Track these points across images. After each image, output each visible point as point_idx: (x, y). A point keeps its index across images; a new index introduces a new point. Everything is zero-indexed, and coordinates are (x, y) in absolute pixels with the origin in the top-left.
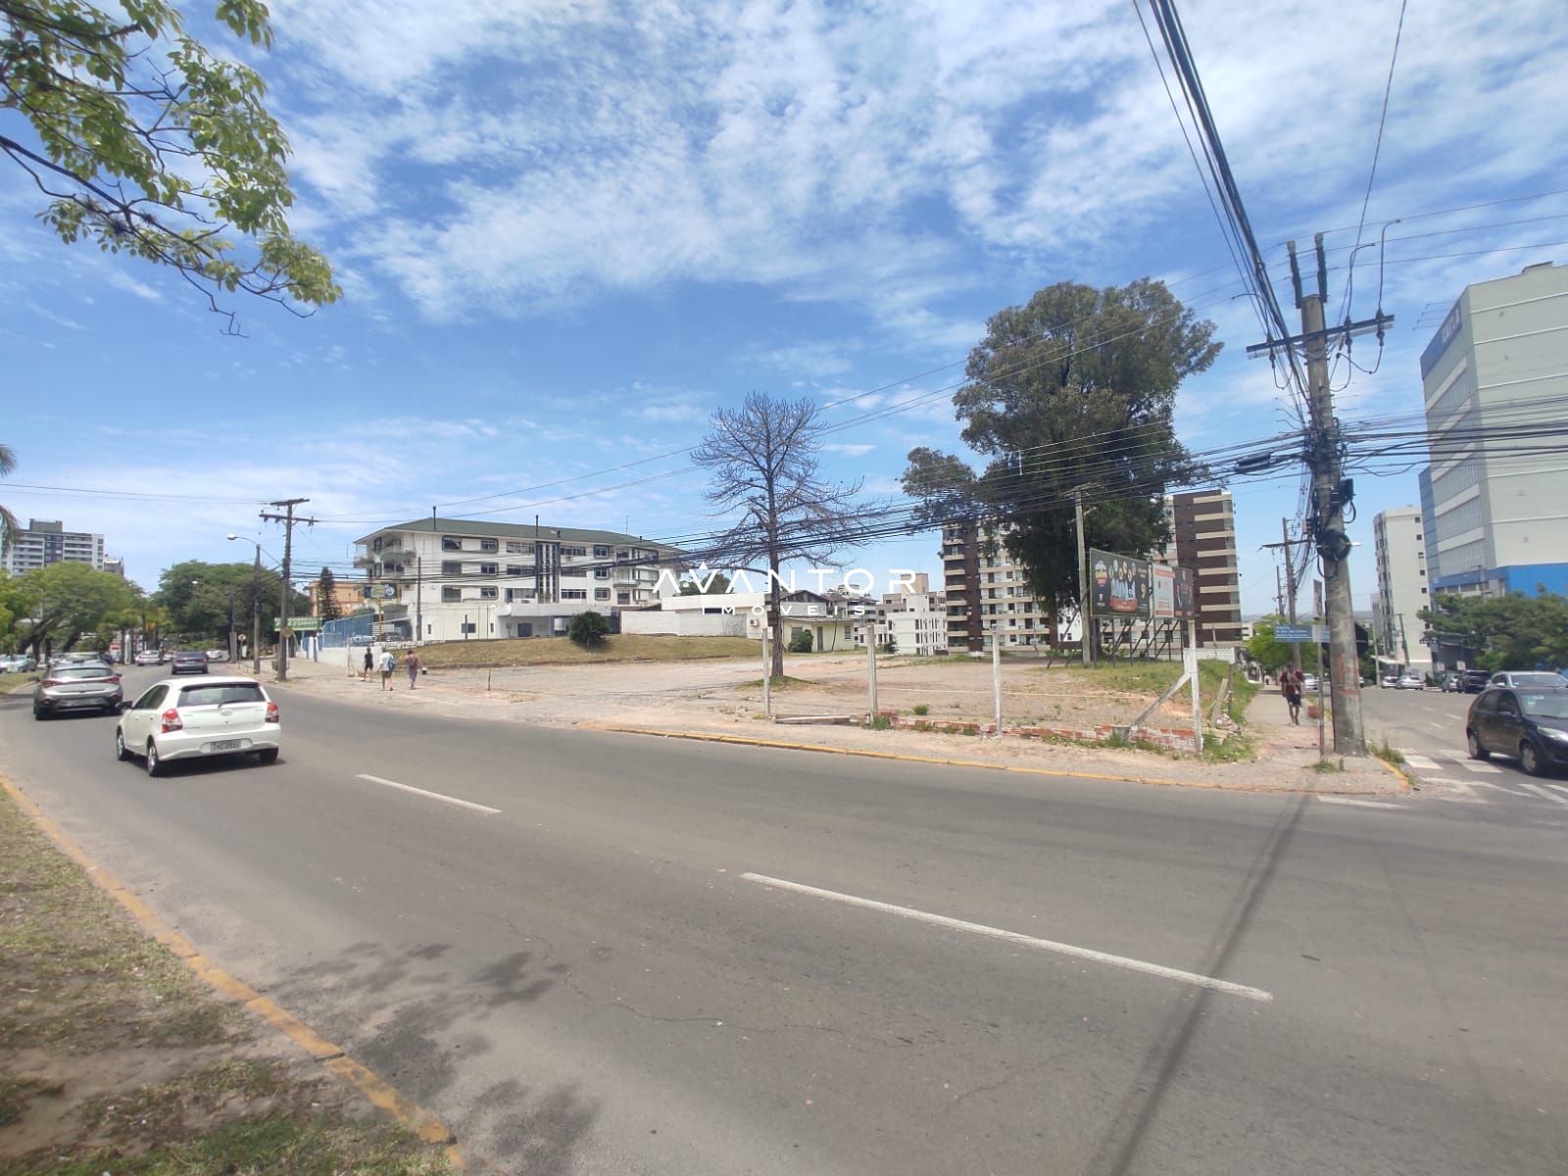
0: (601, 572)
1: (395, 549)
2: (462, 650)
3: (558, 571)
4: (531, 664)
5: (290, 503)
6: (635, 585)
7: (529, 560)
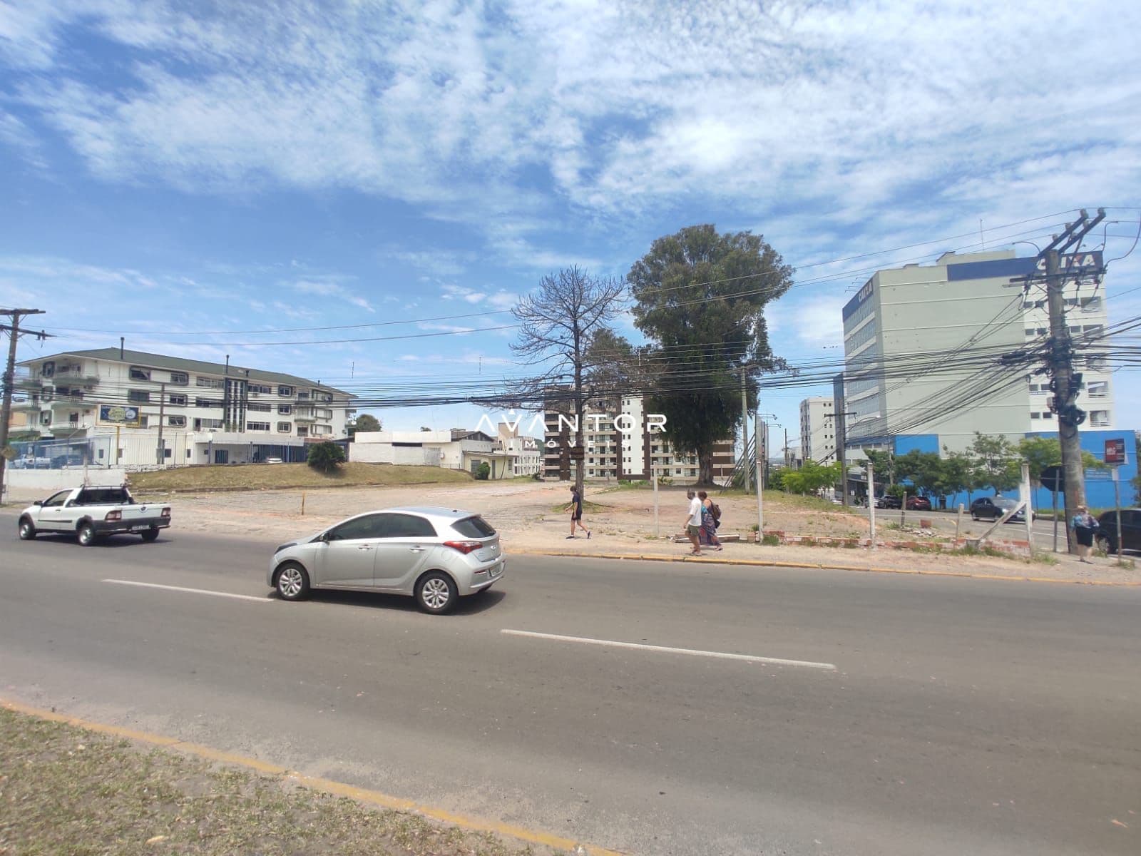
0: (284, 409)
1: (72, 374)
2: (209, 474)
3: (245, 405)
4: (279, 488)
5: (16, 313)
6: (313, 421)
7: (218, 395)
